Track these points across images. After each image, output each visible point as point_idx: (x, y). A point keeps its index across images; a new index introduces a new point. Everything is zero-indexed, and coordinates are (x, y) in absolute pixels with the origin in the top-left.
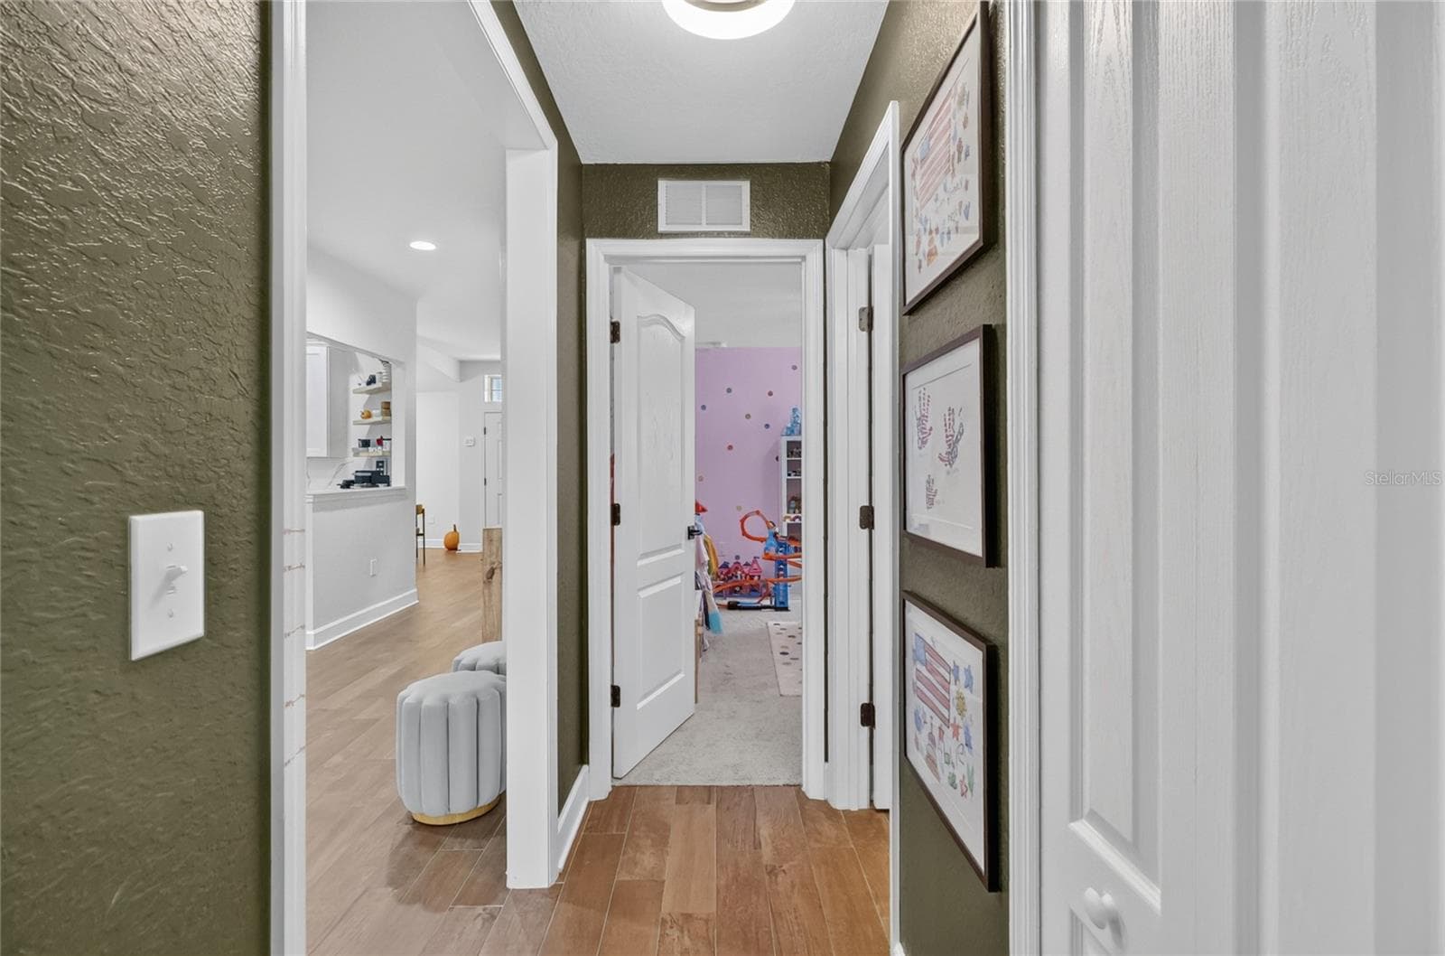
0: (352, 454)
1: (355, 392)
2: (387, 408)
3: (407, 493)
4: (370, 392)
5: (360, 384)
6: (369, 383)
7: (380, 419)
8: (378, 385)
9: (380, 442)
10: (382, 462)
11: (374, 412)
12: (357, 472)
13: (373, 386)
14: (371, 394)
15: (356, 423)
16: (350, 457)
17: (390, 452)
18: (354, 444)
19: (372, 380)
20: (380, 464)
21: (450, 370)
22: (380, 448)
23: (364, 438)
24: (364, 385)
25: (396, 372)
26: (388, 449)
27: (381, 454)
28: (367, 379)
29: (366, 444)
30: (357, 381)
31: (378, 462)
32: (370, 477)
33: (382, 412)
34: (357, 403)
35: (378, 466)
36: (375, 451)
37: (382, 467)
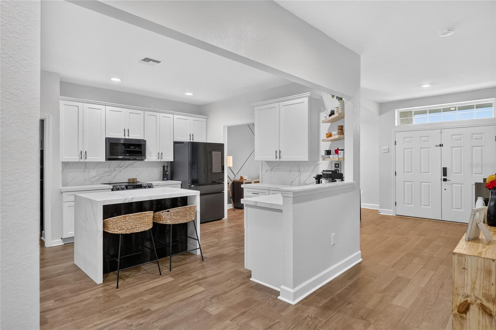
0: (321, 159)
1: (323, 122)
2: (341, 129)
3: (355, 187)
4: (332, 121)
5: (326, 117)
6: (330, 115)
7: (337, 137)
8: (336, 115)
9: (337, 152)
10: (338, 164)
11: (333, 133)
12: (323, 171)
13: (333, 116)
14: (332, 122)
15: (323, 141)
16: (321, 161)
17: (344, 158)
18: (323, 153)
19: (332, 113)
20: (337, 166)
21: (374, 109)
22: (337, 155)
23: (327, 149)
24: (328, 117)
25: (348, 105)
26: (342, 156)
27: (337, 159)
28: (329, 113)
29: (328, 153)
30: (324, 116)
31: (336, 164)
32: (331, 174)
33: (338, 132)
34: (324, 128)
35: (335, 167)
36: (334, 157)
37: (338, 167)
